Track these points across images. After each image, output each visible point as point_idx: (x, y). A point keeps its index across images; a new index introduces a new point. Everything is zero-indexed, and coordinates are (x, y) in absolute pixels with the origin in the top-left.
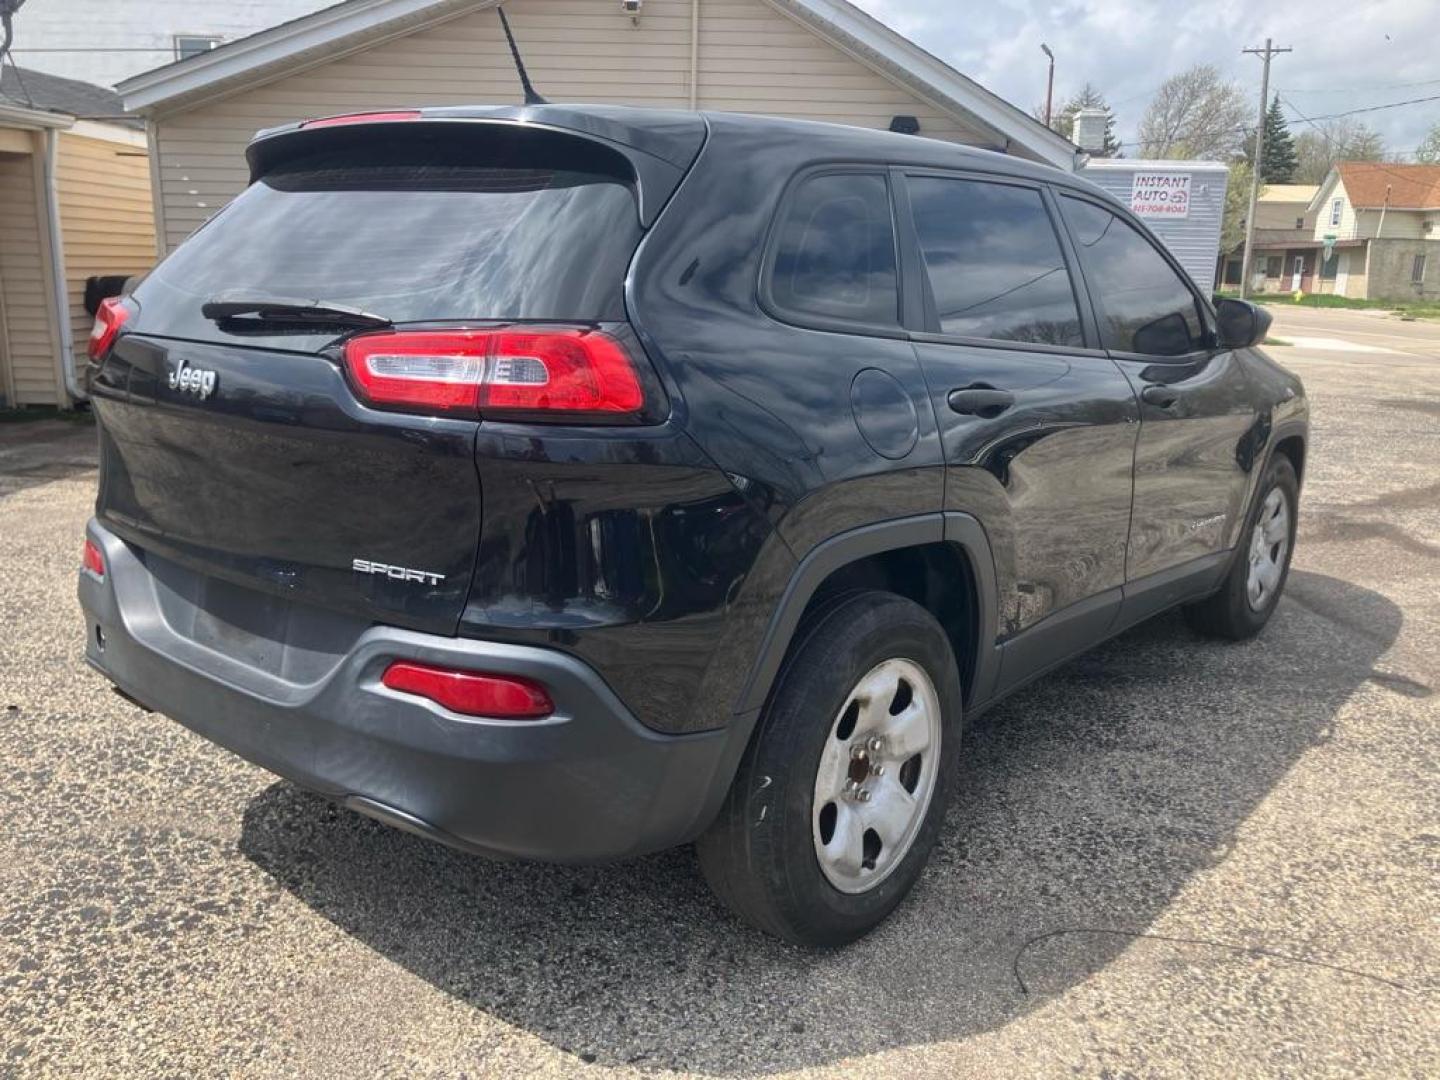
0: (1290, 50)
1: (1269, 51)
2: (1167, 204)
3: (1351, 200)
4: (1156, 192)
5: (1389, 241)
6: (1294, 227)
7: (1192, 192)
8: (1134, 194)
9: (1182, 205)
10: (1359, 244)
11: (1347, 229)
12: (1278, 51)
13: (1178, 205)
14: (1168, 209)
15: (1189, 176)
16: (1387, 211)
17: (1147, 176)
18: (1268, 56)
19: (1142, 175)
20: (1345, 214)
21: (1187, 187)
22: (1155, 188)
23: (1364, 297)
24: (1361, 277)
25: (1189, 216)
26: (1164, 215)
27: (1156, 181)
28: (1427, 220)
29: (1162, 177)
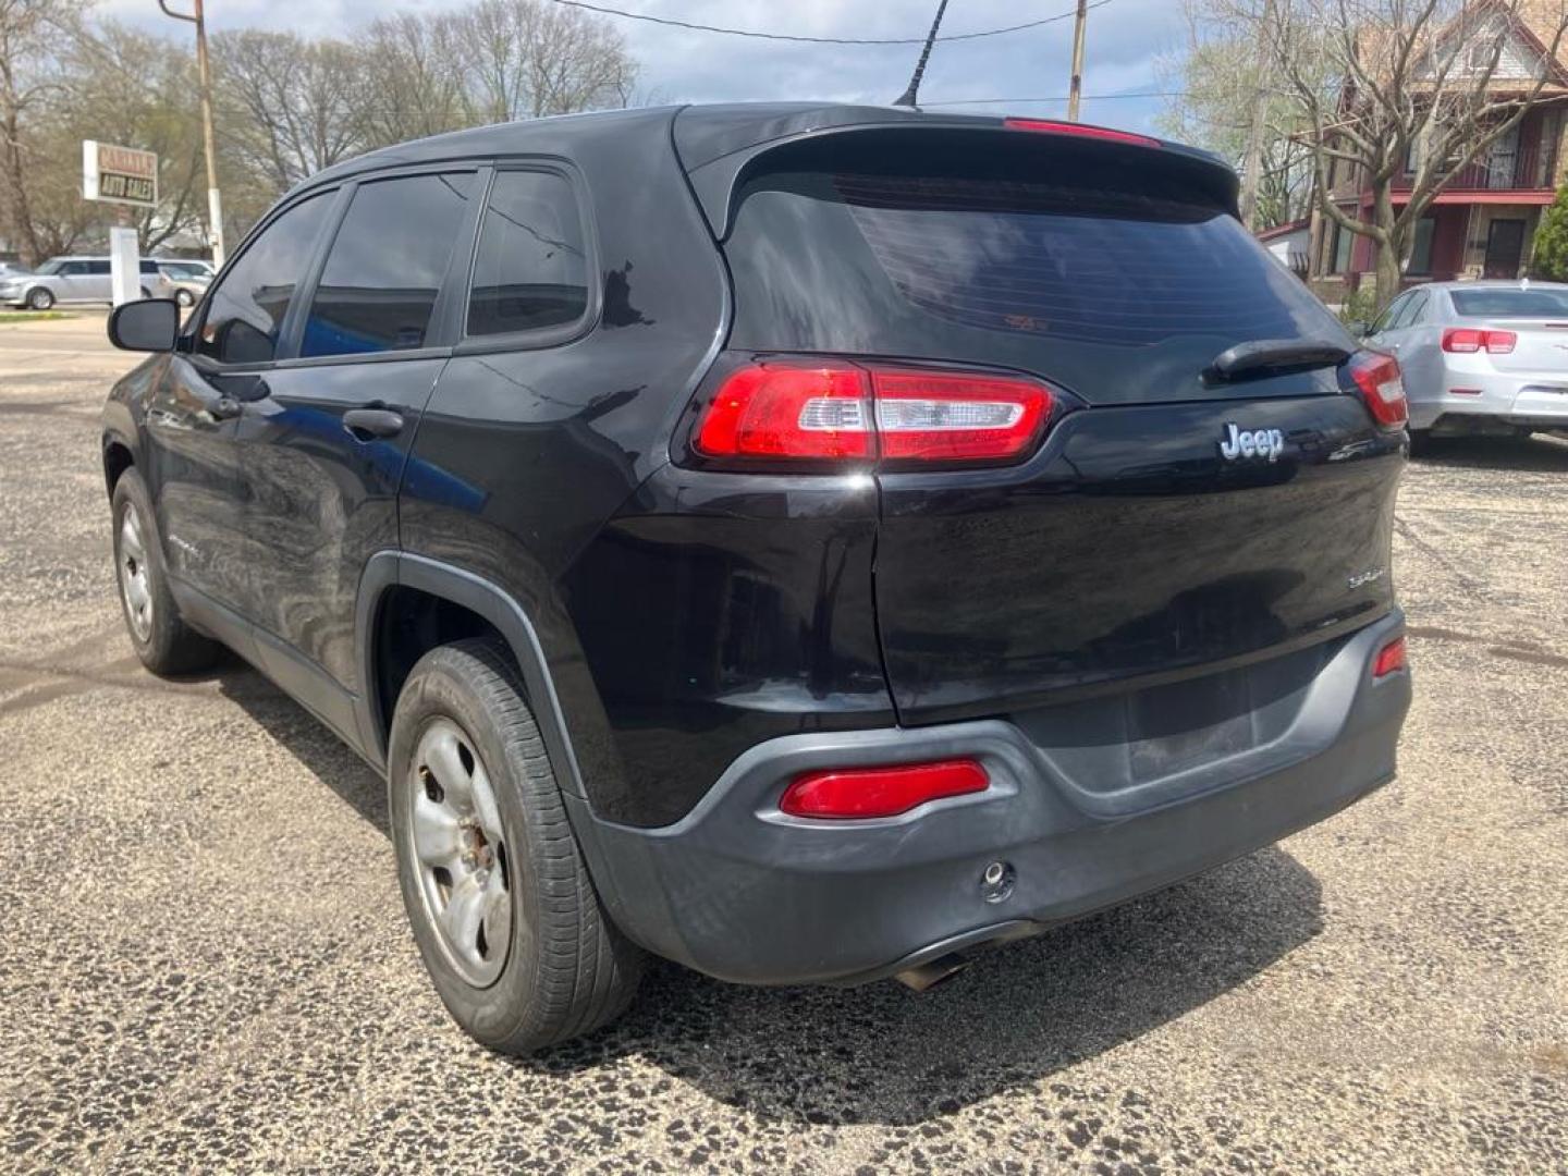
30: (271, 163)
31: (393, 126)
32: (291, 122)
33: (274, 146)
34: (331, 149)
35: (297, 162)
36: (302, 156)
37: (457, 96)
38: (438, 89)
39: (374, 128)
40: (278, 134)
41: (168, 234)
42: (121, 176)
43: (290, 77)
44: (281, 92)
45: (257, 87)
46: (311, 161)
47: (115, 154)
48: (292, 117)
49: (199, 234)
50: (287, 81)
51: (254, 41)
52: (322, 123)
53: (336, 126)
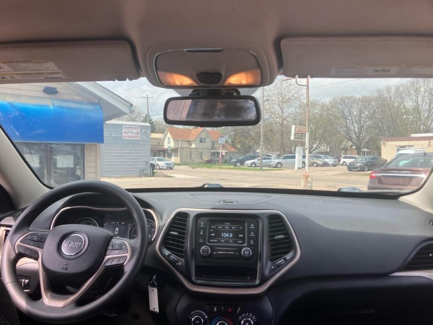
0: (153, 98)
1: (147, 97)
2: (133, 135)
3: (172, 137)
4: (130, 132)
5: (183, 148)
6: (157, 144)
7: (141, 132)
8: (123, 132)
9: (138, 136)
10: (176, 149)
11: (172, 145)
12: (150, 98)
13: (137, 136)
14: (134, 137)
15: (139, 127)
16: (181, 141)
17: (126, 126)
18: (147, 99)
19: (125, 126)
20: (171, 141)
21: (139, 130)
22: (129, 131)
23: (179, 162)
24: (178, 157)
25: (141, 139)
26: (133, 139)
27: (130, 128)
28: (191, 143)
29: (131, 127)
30: (346, 129)
31: (381, 116)
32: (351, 118)
33: (347, 124)
34: (362, 124)
35: (352, 128)
36: (354, 126)
37: (402, 105)
38: (396, 104)
39: (375, 117)
40: (348, 121)
41: (316, 149)
42: (300, 134)
43: (352, 106)
44: (349, 110)
45: (343, 110)
46: (356, 127)
47: (299, 128)
48: (352, 116)
49: (325, 148)
50: (351, 107)
51: (344, 99)
52: (360, 117)
53: (364, 118)
